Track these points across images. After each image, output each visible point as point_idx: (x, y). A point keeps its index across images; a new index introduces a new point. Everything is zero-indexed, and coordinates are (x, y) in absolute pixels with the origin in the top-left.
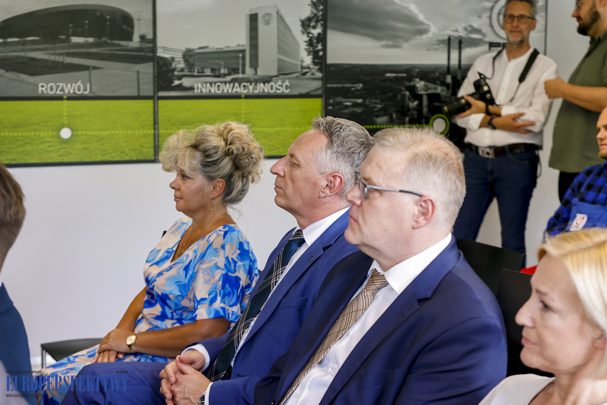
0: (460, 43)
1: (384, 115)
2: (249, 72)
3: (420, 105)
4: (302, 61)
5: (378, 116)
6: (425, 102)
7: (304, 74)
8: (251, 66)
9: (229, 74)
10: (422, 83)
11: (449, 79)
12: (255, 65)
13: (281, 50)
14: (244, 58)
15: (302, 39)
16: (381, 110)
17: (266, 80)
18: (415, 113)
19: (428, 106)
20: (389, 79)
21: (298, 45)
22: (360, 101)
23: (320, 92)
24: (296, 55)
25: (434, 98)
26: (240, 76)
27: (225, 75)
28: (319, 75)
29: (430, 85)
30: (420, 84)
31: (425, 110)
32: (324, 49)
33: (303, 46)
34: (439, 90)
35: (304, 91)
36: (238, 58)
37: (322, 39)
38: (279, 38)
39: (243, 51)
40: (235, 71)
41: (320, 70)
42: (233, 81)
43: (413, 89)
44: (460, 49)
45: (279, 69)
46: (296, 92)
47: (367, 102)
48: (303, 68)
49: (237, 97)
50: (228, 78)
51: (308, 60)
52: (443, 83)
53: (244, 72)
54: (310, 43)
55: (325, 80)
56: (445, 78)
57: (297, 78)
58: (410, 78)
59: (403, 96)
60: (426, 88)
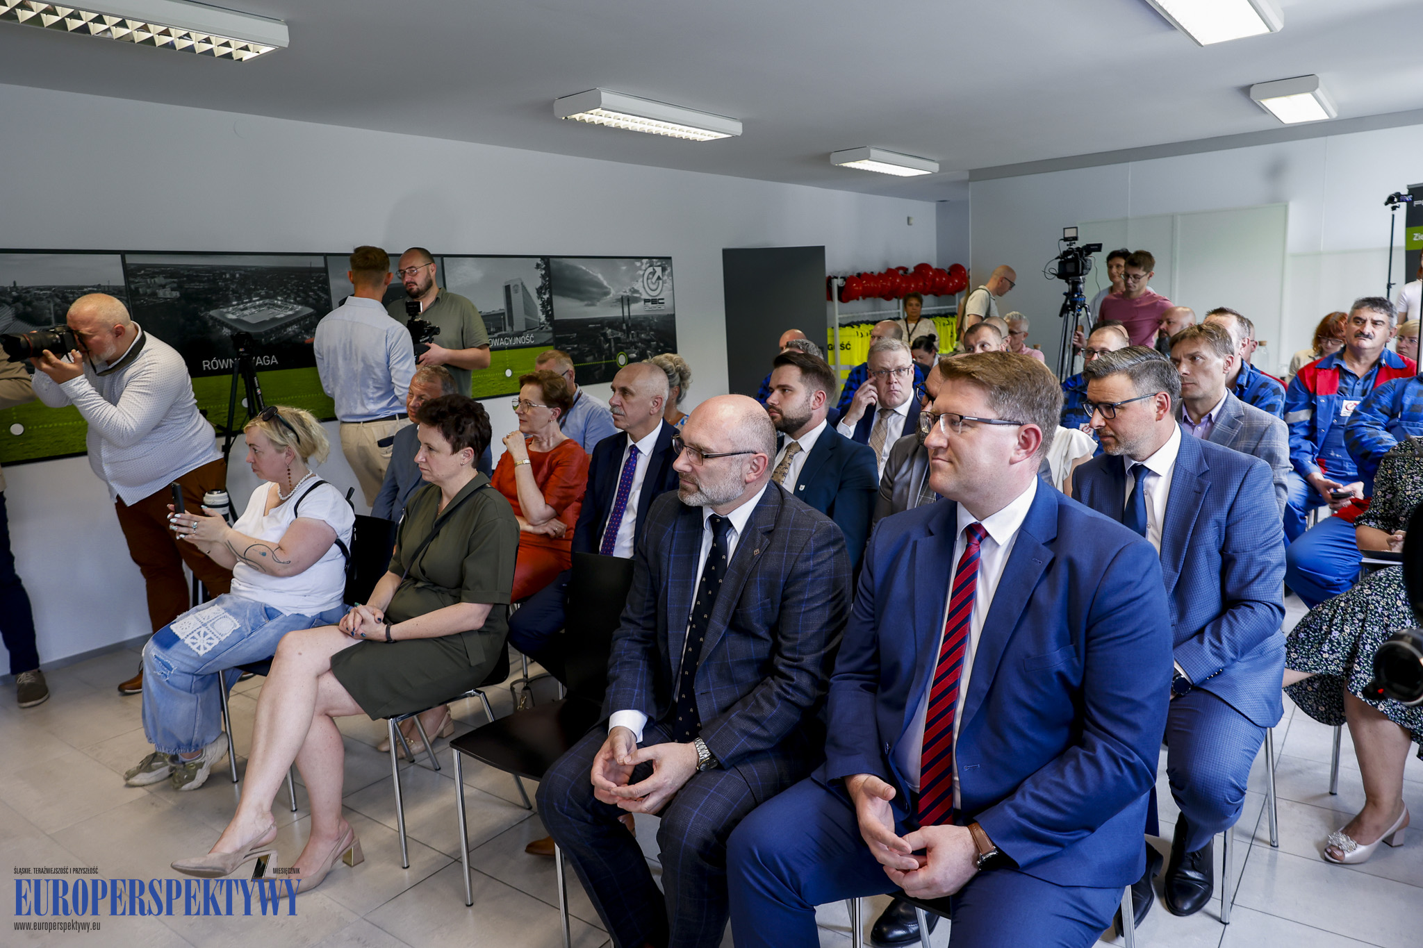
0: (628, 300)
1: (590, 355)
2: (508, 328)
3: (610, 346)
4: (540, 319)
5: (587, 356)
6: (613, 344)
7: (542, 328)
8: (509, 325)
9: (496, 332)
10: (610, 330)
11: (624, 327)
12: (511, 324)
13: (527, 312)
14: (504, 318)
15: (538, 303)
16: (589, 351)
17: (519, 334)
18: (607, 352)
19: (615, 346)
20: (591, 328)
21: (536, 308)
22: (576, 346)
23: (552, 341)
24: (536, 316)
25: (617, 340)
26: (503, 332)
27: (494, 333)
28: (550, 328)
29: (615, 332)
30: (609, 331)
31: (613, 350)
32: (552, 309)
33: (539, 308)
34: (620, 334)
35: (543, 341)
36: (500, 319)
37: (550, 302)
38: (524, 303)
39: (503, 314)
40: (499, 329)
41: (551, 325)
42: (499, 337)
43: (605, 335)
44: (629, 305)
45: (527, 326)
46: (538, 342)
47: (580, 346)
48: (541, 324)
49: (502, 348)
50: (496, 335)
51: (543, 318)
52: (622, 330)
53: (505, 330)
54: (543, 305)
55: (554, 332)
56: (622, 326)
57: (537, 332)
58: (603, 328)
59: (600, 340)
60: (613, 335)
